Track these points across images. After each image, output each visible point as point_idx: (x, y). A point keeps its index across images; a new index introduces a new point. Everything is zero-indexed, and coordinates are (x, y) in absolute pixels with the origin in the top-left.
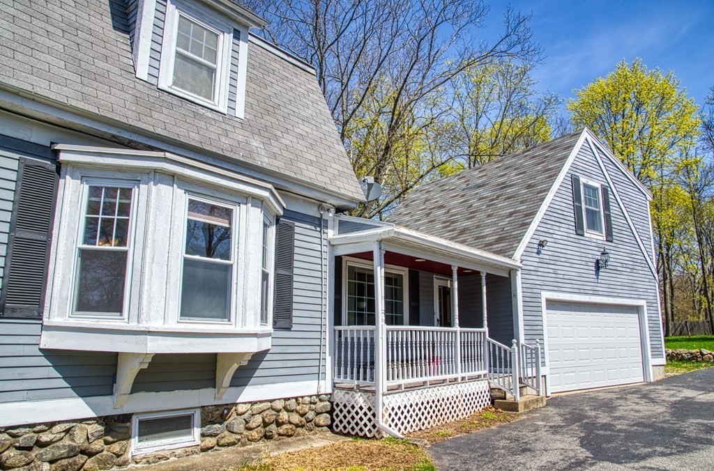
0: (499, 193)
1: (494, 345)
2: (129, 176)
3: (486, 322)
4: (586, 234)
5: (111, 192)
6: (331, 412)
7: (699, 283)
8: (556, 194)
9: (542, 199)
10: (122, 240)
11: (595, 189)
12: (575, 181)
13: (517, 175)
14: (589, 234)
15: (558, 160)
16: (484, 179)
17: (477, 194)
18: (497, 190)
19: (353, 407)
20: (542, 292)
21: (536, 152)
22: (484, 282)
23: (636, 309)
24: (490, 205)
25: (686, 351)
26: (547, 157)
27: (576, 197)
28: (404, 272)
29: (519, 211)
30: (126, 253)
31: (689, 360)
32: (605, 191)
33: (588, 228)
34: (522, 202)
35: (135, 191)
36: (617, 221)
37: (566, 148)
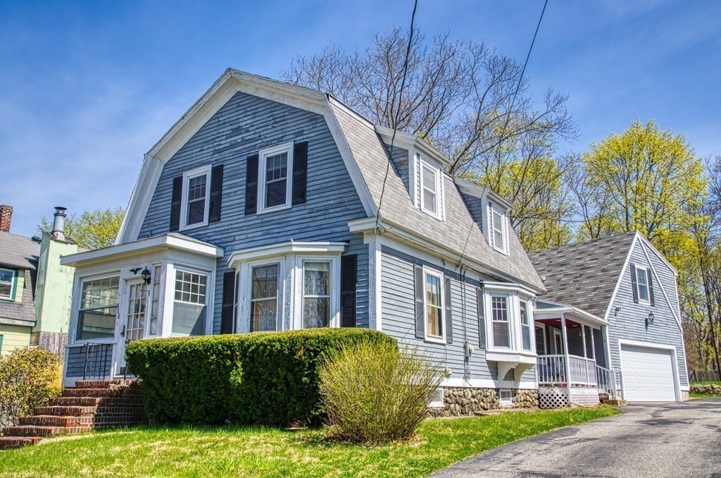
0: (581, 272)
1: (600, 369)
2: (505, 293)
3: (594, 356)
4: (639, 302)
5: (499, 299)
6: (539, 399)
7: (705, 331)
8: (623, 277)
9: (616, 281)
10: (505, 318)
11: (643, 271)
12: (632, 267)
13: (592, 260)
14: (642, 302)
15: (622, 253)
16: (564, 259)
17: (562, 271)
18: (578, 270)
19: (552, 395)
20: (619, 340)
21: (602, 244)
22: (592, 333)
23: (669, 352)
24: (576, 281)
25: (701, 386)
26: (612, 249)
27: (634, 279)
28: (543, 326)
29: (600, 288)
30: (507, 323)
31: (704, 392)
32: (649, 271)
33: (641, 298)
34: (601, 282)
35: (507, 299)
36: (657, 292)
37: (626, 245)
